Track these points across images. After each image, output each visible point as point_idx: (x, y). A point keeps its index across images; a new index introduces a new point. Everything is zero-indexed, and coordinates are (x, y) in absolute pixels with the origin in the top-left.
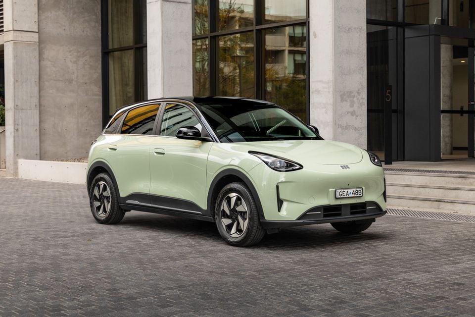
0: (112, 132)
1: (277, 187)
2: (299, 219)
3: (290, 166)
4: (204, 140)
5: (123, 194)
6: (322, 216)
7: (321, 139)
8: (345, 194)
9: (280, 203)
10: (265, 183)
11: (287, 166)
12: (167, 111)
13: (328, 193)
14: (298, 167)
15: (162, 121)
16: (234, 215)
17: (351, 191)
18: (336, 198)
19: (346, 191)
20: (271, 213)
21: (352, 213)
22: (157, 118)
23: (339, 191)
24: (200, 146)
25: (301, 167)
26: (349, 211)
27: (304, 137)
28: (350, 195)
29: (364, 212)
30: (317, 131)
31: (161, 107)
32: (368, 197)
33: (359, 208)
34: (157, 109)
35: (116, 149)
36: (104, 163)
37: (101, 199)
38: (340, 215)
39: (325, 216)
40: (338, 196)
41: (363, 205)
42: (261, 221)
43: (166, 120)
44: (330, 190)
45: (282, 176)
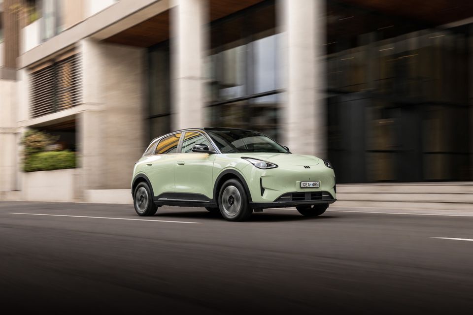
0: (149, 154)
1: (261, 179)
2: (276, 201)
3: (269, 165)
4: (211, 153)
5: (156, 194)
6: (292, 199)
7: (291, 153)
8: (307, 185)
9: (263, 190)
10: (252, 179)
11: (268, 166)
12: (185, 141)
13: (295, 184)
14: (275, 166)
15: (182, 148)
16: (231, 200)
17: (312, 183)
18: (301, 188)
19: (308, 183)
20: (256, 197)
21: (312, 199)
22: (178, 146)
23: (303, 183)
24: (208, 158)
25: (277, 166)
26: (310, 196)
27: (278, 151)
28: (311, 186)
29: (321, 198)
30: (288, 149)
31: (180, 139)
32: (323, 188)
33: (317, 195)
34: (178, 140)
35: (151, 165)
36: (144, 175)
37: (142, 199)
38: (304, 199)
39: (293, 200)
40: (302, 186)
41: (321, 193)
42: (250, 202)
43: (184, 147)
44: (297, 182)
45: (264, 173)
